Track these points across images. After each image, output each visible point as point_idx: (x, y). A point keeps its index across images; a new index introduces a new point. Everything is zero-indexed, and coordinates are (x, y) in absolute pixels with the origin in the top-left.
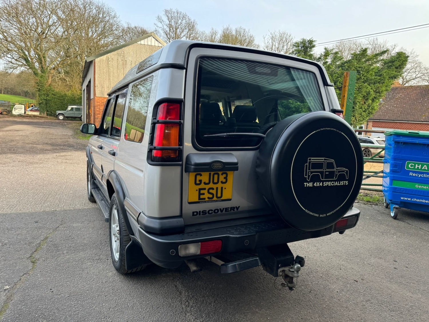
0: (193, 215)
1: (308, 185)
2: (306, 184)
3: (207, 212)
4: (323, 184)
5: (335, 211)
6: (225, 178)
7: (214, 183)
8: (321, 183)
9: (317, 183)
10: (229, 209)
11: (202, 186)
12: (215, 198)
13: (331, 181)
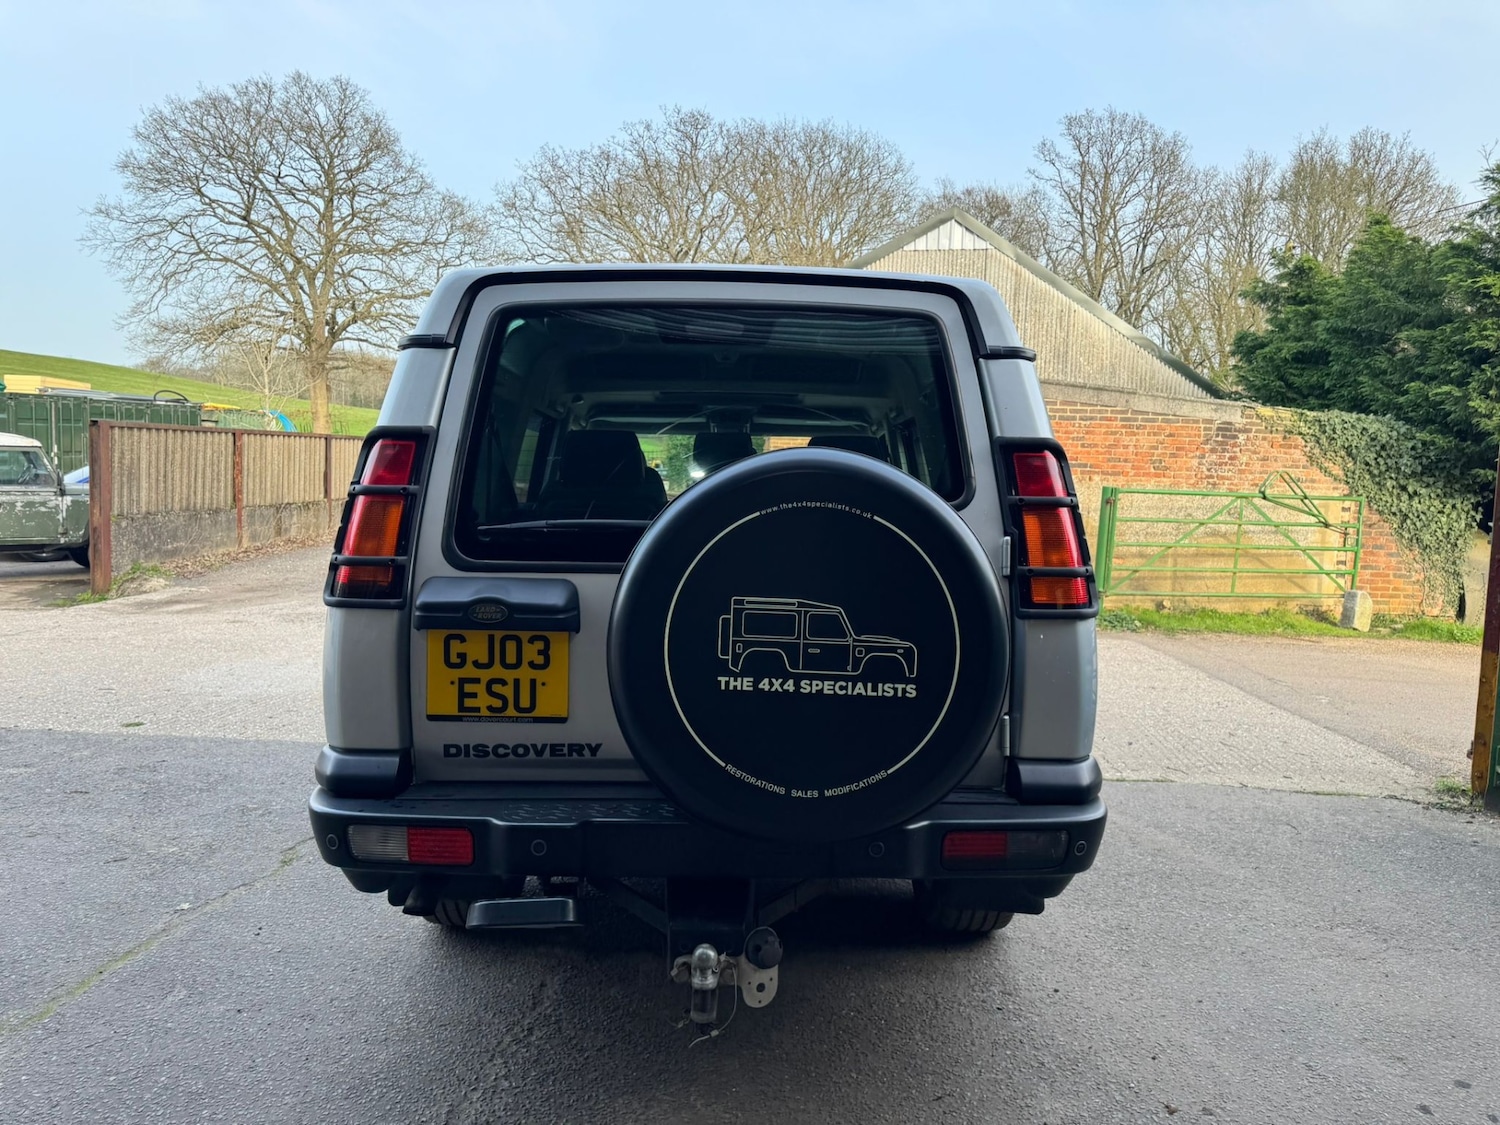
0: (447, 753)
1: (732, 684)
2: (727, 683)
3: (490, 750)
4: (797, 685)
5: (861, 785)
6: (540, 652)
7: (506, 666)
8: (791, 682)
9: (770, 681)
10: (562, 750)
11: (469, 671)
12: (511, 711)
13: (836, 679)
